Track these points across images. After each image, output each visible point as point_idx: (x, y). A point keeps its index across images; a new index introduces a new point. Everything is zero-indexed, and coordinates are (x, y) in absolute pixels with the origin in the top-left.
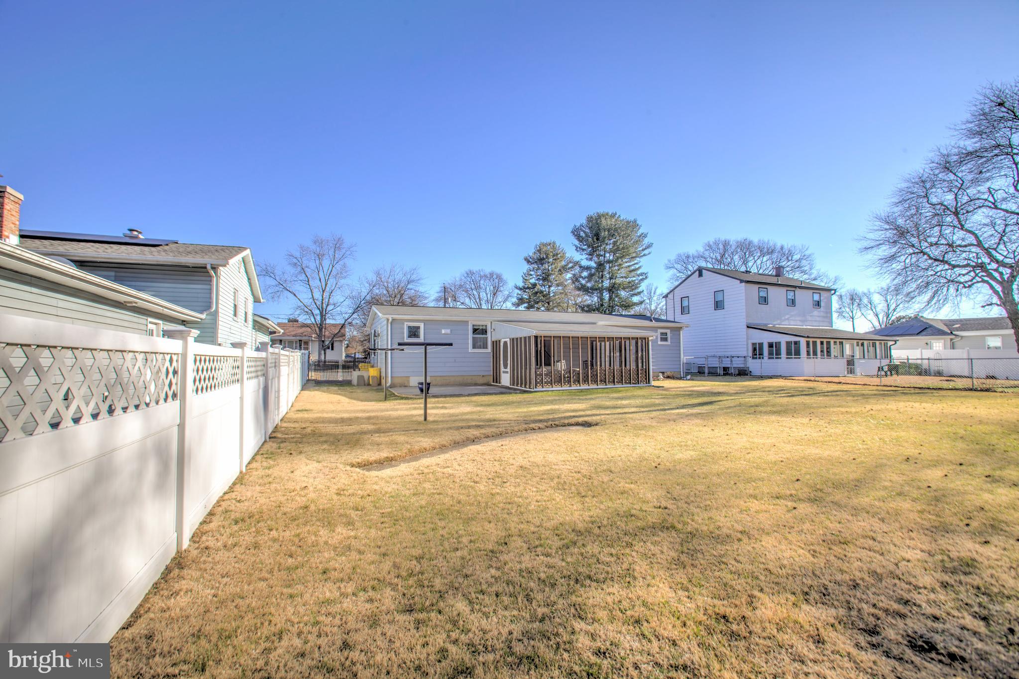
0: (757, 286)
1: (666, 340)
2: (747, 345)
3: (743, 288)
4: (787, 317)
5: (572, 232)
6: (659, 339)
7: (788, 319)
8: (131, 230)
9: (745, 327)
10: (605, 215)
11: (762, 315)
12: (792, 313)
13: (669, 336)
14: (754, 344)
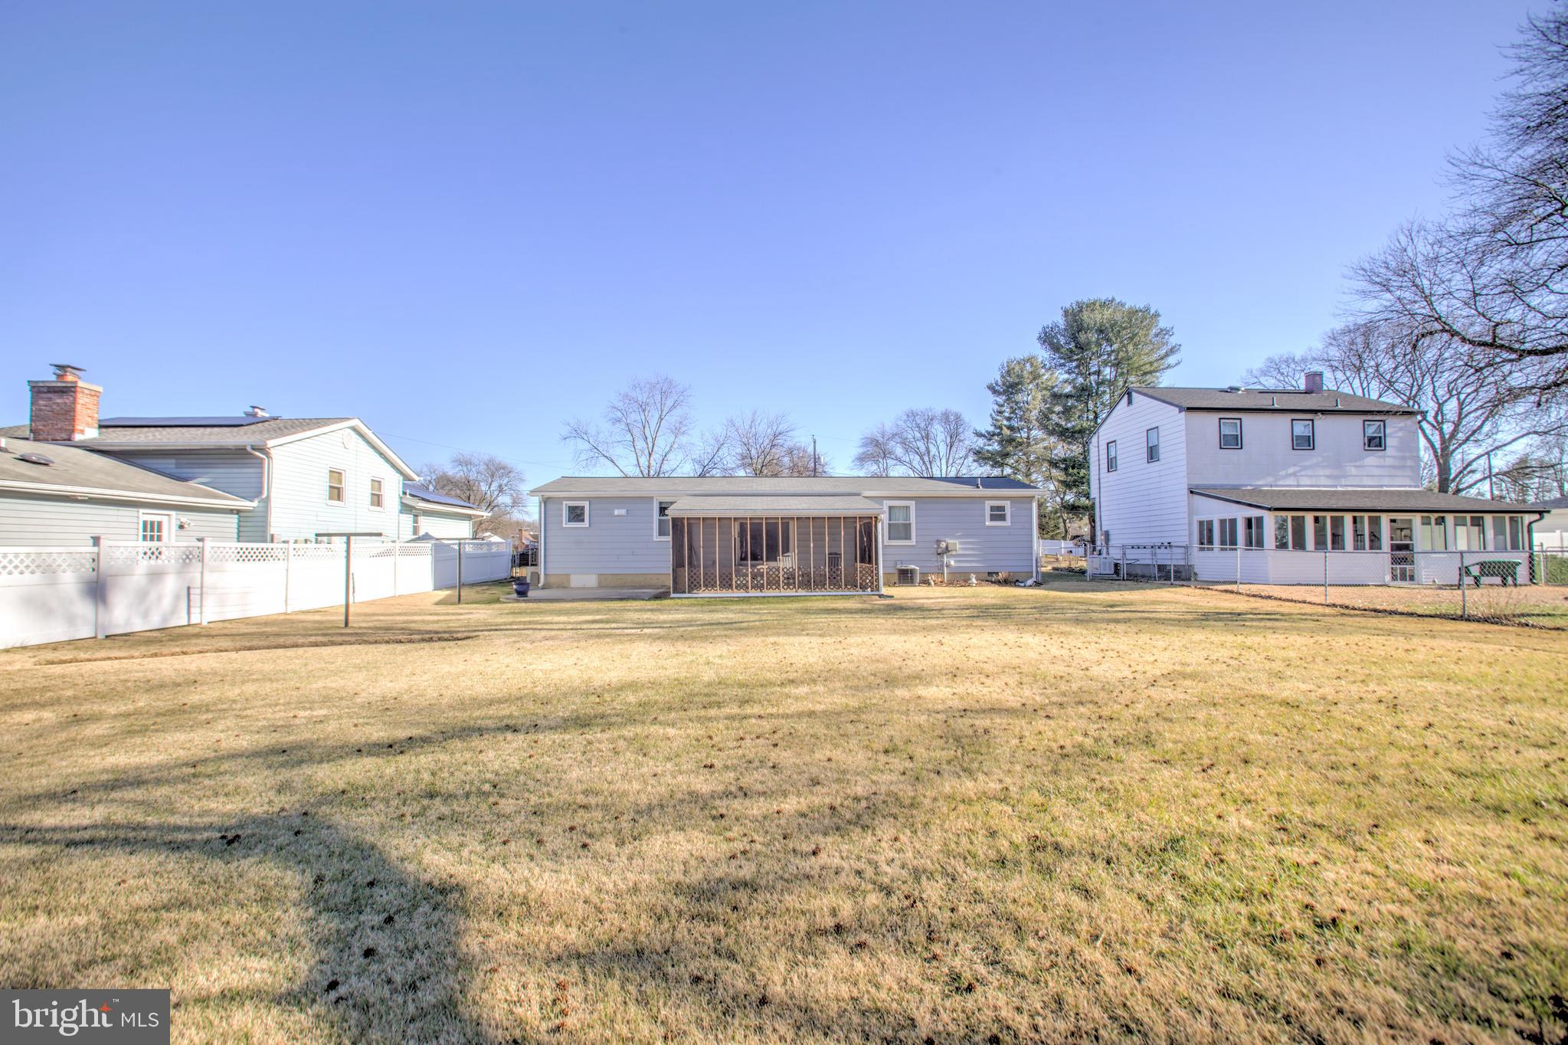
0: (1216, 416)
1: (1002, 518)
2: (1190, 524)
3: (1183, 421)
4: (1291, 470)
5: (1040, 338)
6: (988, 517)
7: (1294, 474)
8: (254, 407)
9: (1186, 491)
10: (1092, 306)
11: (1227, 468)
12: (1306, 463)
13: (1008, 512)
14: (1201, 523)
